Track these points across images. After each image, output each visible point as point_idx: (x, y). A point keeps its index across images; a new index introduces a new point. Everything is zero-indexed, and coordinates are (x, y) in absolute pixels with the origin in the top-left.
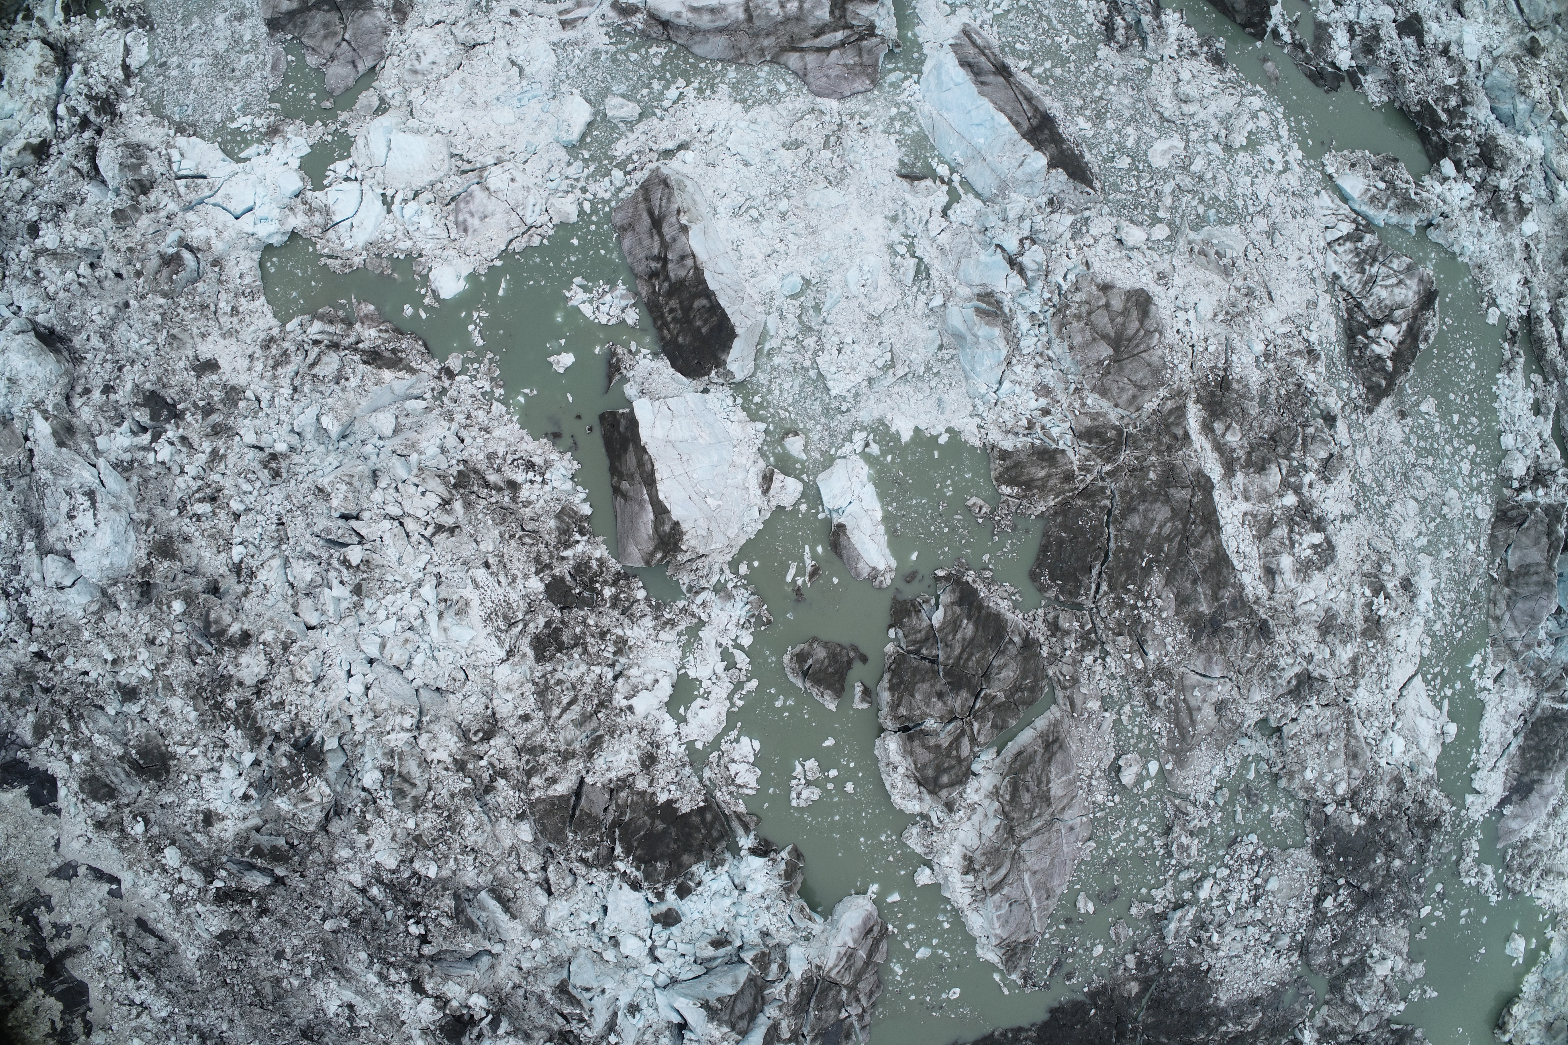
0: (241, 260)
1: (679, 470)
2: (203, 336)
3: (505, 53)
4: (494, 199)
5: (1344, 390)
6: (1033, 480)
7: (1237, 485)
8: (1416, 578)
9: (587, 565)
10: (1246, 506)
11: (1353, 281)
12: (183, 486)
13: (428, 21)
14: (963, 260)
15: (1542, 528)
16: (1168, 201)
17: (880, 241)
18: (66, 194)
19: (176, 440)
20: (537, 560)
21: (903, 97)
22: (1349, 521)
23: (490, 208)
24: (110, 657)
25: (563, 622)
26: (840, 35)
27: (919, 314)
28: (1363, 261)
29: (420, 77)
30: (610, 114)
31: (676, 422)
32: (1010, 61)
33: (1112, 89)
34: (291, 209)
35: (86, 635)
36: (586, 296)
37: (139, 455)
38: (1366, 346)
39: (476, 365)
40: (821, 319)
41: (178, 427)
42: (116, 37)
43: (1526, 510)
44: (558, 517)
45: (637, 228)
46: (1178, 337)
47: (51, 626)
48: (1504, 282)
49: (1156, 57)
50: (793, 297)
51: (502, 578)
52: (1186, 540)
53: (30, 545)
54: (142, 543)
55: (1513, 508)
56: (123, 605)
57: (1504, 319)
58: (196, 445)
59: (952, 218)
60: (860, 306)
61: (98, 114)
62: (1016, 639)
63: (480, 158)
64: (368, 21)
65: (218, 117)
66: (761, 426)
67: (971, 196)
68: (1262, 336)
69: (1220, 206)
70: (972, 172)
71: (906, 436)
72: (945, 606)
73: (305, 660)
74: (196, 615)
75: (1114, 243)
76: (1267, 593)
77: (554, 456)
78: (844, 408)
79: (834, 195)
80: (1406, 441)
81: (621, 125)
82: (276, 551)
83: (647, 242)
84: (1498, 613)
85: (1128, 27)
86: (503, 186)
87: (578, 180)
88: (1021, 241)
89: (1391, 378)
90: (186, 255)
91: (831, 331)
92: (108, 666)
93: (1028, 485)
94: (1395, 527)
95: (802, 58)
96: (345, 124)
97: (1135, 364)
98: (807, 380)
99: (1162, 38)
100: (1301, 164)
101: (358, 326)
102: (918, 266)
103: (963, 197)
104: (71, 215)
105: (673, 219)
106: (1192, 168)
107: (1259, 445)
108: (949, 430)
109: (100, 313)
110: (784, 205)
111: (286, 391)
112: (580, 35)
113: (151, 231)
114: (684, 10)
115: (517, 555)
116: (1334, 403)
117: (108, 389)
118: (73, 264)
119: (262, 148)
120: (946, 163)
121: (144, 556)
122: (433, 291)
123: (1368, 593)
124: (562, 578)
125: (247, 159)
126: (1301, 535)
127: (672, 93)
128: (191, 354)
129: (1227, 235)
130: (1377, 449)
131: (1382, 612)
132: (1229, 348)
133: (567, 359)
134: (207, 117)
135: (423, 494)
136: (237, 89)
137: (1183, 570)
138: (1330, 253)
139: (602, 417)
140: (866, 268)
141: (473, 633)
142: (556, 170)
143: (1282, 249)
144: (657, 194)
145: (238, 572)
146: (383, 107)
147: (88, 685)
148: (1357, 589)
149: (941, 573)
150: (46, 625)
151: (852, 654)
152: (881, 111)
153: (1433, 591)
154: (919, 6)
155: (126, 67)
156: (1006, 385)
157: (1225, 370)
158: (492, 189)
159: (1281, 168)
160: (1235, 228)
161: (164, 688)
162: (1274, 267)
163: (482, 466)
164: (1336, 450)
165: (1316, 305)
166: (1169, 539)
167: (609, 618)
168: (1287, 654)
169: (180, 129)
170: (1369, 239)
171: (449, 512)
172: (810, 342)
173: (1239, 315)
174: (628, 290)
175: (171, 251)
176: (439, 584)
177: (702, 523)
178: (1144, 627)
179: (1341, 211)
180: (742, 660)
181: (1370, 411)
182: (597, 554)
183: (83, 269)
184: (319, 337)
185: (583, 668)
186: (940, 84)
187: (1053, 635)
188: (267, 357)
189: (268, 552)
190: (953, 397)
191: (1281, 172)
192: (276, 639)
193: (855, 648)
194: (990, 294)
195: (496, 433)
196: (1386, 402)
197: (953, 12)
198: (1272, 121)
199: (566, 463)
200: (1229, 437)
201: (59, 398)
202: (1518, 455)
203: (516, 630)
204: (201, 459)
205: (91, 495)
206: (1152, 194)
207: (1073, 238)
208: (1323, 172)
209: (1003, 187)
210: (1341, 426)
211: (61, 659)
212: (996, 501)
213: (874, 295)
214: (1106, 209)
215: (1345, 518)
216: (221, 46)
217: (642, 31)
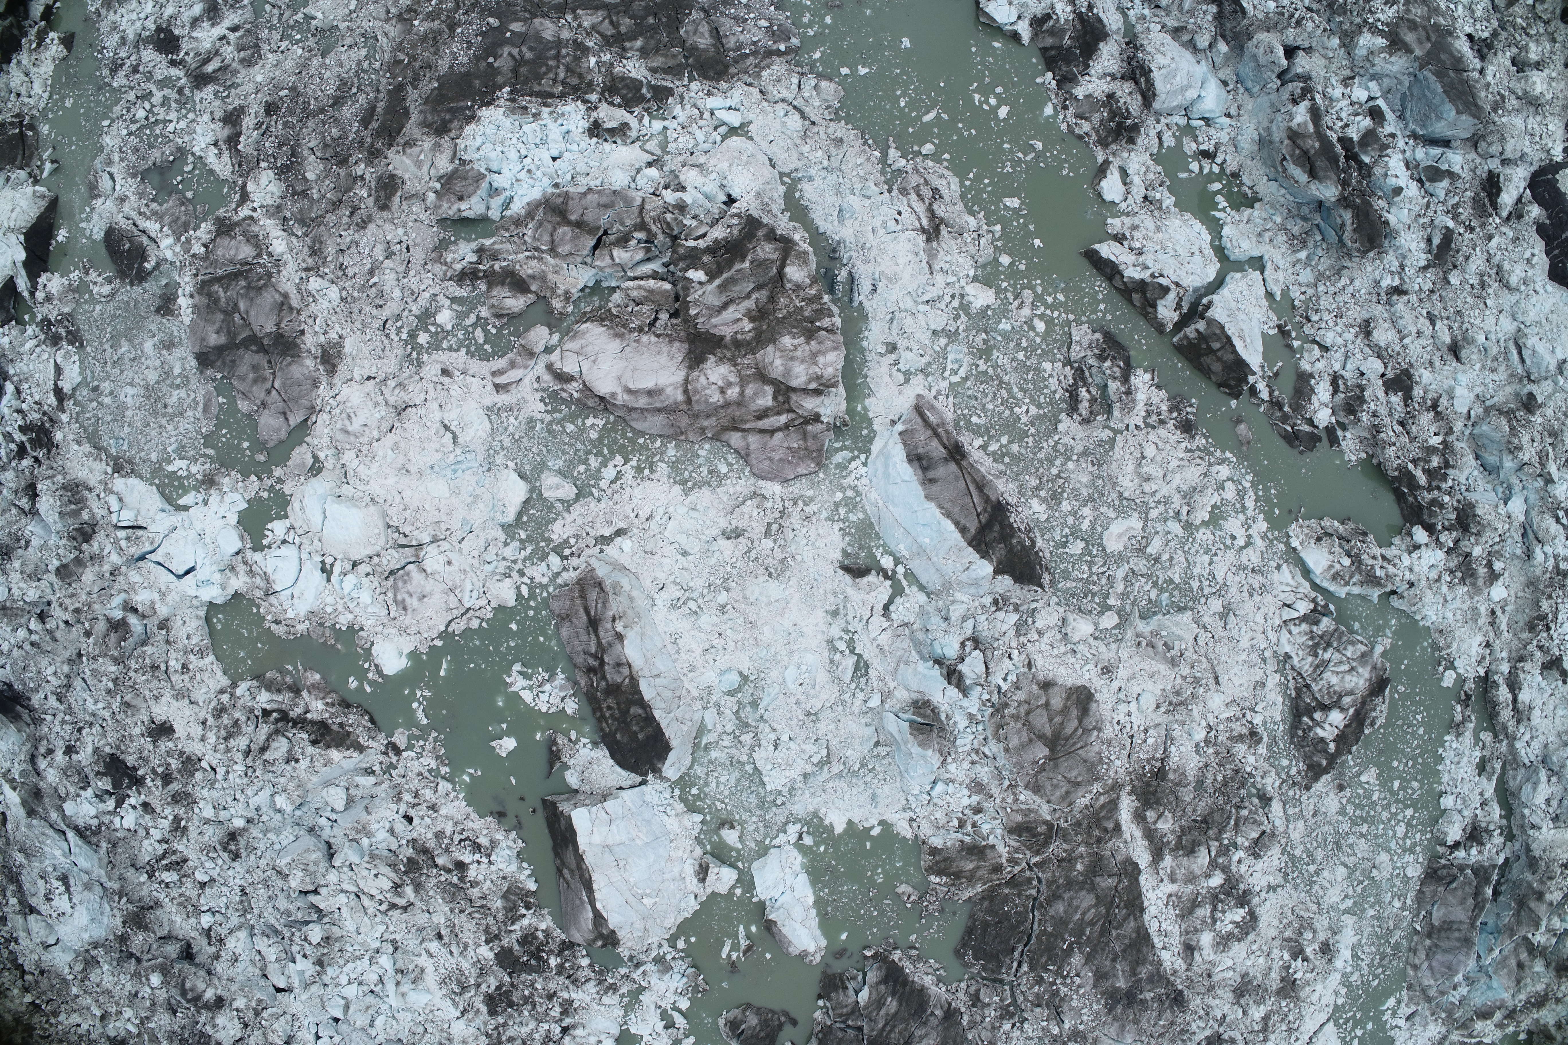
0: (187, 619)
1: (616, 877)
2: (156, 698)
3: (438, 415)
4: (431, 581)
5: (1283, 768)
6: (961, 871)
7: (1164, 869)
8: (1337, 937)
9: (534, 936)
10: (1171, 888)
11: (1304, 663)
12: (150, 849)
13: (357, 377)
14: (902, 666)
15: (1469, 890)
16: (1120, 587)
17: (820, 636)
18: (10, 533)
19: (140, 809)
20: (487, 931)
21: (850, 480)
22: (1275, 891)
23: (428, 589)
24: (99, 1014)
25: (512, 985)
26: (783, 419)
27: (857, 711)
28: (1316, 646)
29: (352, 439)
30: (546, 494)
31: (613, 827)
32: (965, 439)
33: (1071, 465)
34: (232, 569)
35: (75, 991)
36: (526, 683)
37: (106, 819)
38: (1310, 729)
39: (421, 743)
40: (758, 715)
41: (140, 793)
42: (46, 356)
43: (1456, 871)
44: (505, 897)
45: (575, 622)
46: (1117, 728)
47: (42, 973)
48: (1465, 646)
49: (1121, 426)
50: (730, 693)
51: (454, 949)
52: (1108, 923)
53: (13, 901)
54: (116, 911)
55: (1444, 866)
56: (106, 967)
57: (1461, 680)
58: (158, 810)
59: (894, 616)
60: (798, 703)
61: (34, 449)
62: (938, 1012)
63: (416, 533)
64: (296, 371)
65: (154, 457)
66: (698, 818)
67: (915, 589)
68: (1204, 724)
69: (1174, 589)
70: (916, 565)
71: (839, 829)
72: (871, 987)
73: (276, 1026)
74: (173, 983)
75: (1059, 636)
76: (1184, 966)
77: (499, 836)
78: (779, 802)
79: (773, 589)
80: (1342, 812)
81: (558, 504)
82: (242, 920)
83: (584, 638)
84: (1417, 962)
85: (1093, 400)
86: (440, 568)
87: (515, 562)
88: (963, 645)
89: (1332, 759)
90: (133, 620)
91: (768, 729)
92: (97, 1022)
93: (958, 875)
94: (1321, 892)
95: (745, 438)
96: (280, 481)
97: (1070, 762)
98: (744, 775)
99: (1128, 408)
100: (1264, 537)
101: (305, 694)
102: (858, 662)
103: (907, 590)
104: (17, 564)
105: (609, 626)
106: (1149, 550)
107: (1190, 828)
108: (882, 823)
109: (55, 673)
110: (723, 597)
111: (239, 768)
112: (514, 400)
113: (96, 589)
114: (619, 391)
115: (467, 926)
116: (1271, 783)
117: (69, 750)
118: (23, 621)
119: (200, 498)
120: (892, 554)
121: (120, 925)
122: (377, 666)
123: (1287, 956)
124: (511, 949)
125: (186, 508)
126: (1224, 912)
127: (609, 473)
128: (146, 719)
129: (1177, 624)
130: (1311, 822)
131: (1298, 975)
132: (1169, 739)
133: (508, 744)
134: (143, 454)
135: (376, 876)
136: (170, 428)
137: (1103, 950)
138: (1284, 631)
139: (544, 801)
140: (804, 668)
141: (430, 997)
142: (492, 550)
143: (1235, 632)
144: (593, 595)
145: (209, 936)
146: (316, 469)
147: (81, 1036)
148: (1276, 954)
149: (868, 953)
150: (36, 973)
151: (783, 1019)
152: (826, 496)
153: (1353, 948)
154: (870, 374)
155: (58, 392)
156: (940, 787)
157: (1163, 760)
158: (429, 571)
159: (1242, 543)
160: (1187, 616)
161: (150, 1040)
162: (1225, 649)
163: (431, 844)
164: (1268, 828)
165: (1263, 685)
166: (1092, 923)
167: (556, 983)
168: (1200, 1018)
169: (118, 469)
170: (1326, 623)
171: (399, 895)
172: (747, 738)
173: (1181, 703)
174: (568, 679)
175: (118, 614)
176: (396, 949)
177: (639, 925)
178: (1062, 999)
179: (1301, 590)
180: (680, 1021)
181: (1308, 788)
182: (543, 926)
183: (34, 624)
184: (268, 707)
185: (532, 1025)
186: (887, 475)
187: (974, 1006)
188: (219, 727)
189: (235, 921)
190: (886, 792)
191: (1242, 548)
192: (248, 1007)
193: (786, 1014)
194: (927, 703)
195: (443, 811)
196: (1325, 778)
197: (907, 381)
198: (1238, 491)
199: (511, 844)
200: (1160, 825)
201: (24, 766)
202: (1456, 817)
203: (467, 995)
204: (165, 824)
205: (64, 879)
206: (1104, 581)
207: (1018, 634)
208: (1288, 544)
209: (948, 586)
210: (1276, 807)
211: (56, 1014)
212: (925, 891)
213: (812, 692)
214: (1055, 599)
215: (1271, 888)
216: (152, 377)
217: (578, 400)
